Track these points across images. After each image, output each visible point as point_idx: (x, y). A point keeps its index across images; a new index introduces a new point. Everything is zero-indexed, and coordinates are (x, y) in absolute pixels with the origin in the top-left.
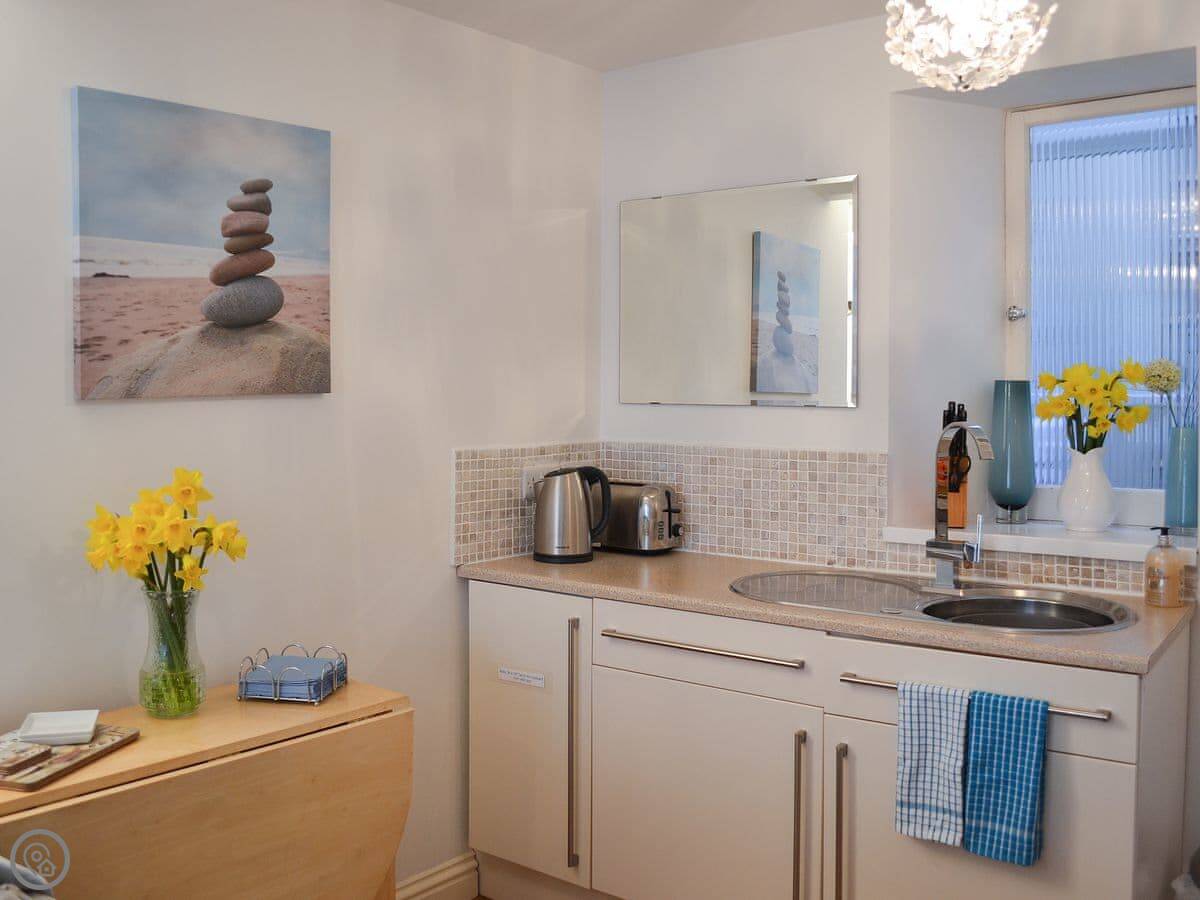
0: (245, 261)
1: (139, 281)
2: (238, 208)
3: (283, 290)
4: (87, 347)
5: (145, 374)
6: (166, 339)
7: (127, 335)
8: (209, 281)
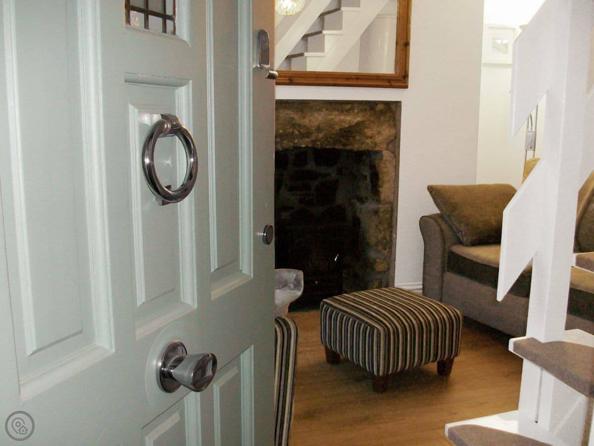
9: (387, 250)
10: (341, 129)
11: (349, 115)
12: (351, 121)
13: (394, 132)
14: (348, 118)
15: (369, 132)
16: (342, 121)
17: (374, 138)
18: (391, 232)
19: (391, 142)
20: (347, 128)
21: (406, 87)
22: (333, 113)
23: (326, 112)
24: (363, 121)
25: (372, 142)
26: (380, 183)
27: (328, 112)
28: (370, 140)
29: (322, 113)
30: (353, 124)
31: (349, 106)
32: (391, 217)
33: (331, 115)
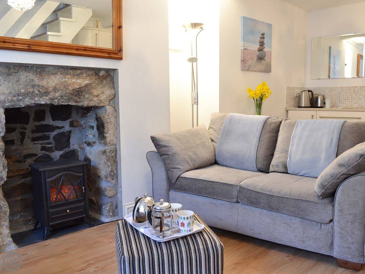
0: (261, 47)
1: (249, 50)
2: (261, 38)
3: (266, 53)
4: (243, 61)
5: (250, 66)
6: (252, 61)
7: (248, 59)
8: (257, 51)
9: (115, 180)
10: (73, 90)
11: (80, 78)
12: (81, 84)
13: (114, 92)
14: (79, 81)
15: (95, 93)
16: (73, 83)
17: (99, 96)
18: (117, 166)
19: (111, 100)
20: (78, 88)
21: (121, 59)
22: (67, 77)
23: (60, 76)
24: (90, 84)
25: (98, 100)
26: (106, 130)
27: (62, 76)
28: (96, 98)
29: (58, 77)
30: (83, 86)
31: (79, 72)
32: (116, 155)
33: (65, 78)
